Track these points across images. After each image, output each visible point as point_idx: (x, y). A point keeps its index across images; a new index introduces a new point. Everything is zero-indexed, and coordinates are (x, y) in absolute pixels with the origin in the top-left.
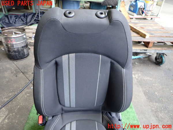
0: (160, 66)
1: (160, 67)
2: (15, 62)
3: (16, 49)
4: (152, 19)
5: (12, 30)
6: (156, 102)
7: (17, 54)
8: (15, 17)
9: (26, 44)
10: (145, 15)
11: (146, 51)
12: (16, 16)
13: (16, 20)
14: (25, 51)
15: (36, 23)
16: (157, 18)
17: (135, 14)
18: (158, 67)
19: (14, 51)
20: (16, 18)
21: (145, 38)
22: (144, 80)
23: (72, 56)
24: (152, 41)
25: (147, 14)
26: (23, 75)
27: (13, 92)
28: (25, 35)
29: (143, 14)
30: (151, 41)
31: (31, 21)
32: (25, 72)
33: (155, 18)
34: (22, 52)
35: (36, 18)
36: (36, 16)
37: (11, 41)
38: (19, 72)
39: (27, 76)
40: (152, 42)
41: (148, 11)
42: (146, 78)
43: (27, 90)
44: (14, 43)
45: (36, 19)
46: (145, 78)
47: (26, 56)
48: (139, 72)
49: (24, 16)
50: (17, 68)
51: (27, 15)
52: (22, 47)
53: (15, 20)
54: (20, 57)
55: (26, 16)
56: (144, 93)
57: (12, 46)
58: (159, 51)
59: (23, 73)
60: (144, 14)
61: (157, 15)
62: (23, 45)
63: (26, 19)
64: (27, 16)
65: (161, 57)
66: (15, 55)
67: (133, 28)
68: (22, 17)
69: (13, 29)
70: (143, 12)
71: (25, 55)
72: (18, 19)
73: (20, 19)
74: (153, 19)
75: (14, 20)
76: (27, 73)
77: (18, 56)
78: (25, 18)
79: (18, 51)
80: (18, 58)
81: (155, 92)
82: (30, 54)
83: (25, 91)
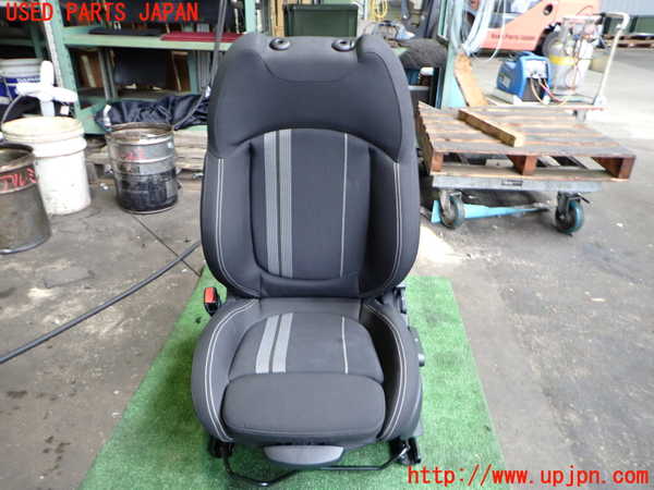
0: (571, 235)
1: (569, 238)
2: (139, 217)
3: (144, 180)
4: (576, 113)
5: (137, 130)
6: (531, 313)
7: (146, 192)
8: (140, 106)
9: (170, 168)
10: (552, 101)
11: (520, 185)
12: (143, 106)
13: (143, 114)
14: (168, 185)
15: (199, 122)
16: (593, 109)
17: (515, 97)
18: (564, 239)
19: (139, 184)
20: (143, 111)
21: (512, 145)
22: (510, 265)
23: (286, 134)
24: (533, 154)
25: (556, 98)
26: (160, 245)
27: (134, 276)
28: (172, 141)
29: (542, 97)
30: (527, 154)
31: (185, 115)
32: (166, 239)
33: (587, 110)
34: (160, 188)
35: (200, 107)
36: (199, 103)
37: (135, 155)
38: (148, 238)
39: (172, 247)
40: (534, 157)
41: (560, 88)
42: (516, 262)
43: (171, 276)
44: (140, 161)
45: (201, 111)
46: (514, 262)
47: (168, 202)
48: (498, 248)
49: (166, 103)
50: (145, 230)
51: (174, 100)
52: (162, 174)
53: (140, 116)
54: (152, 202)
55: (170, 104)
56: (502, 295)
57: (135, 171)
58: (560, 187)
59: (161, 241)
60: (546, 99)
61: (591, 101)
62: (165, 169)
63: (172, 112)
64: (173, 104)
65: (572, 209)
66: (141, 195)
67: (484, 122)
68: (161, 108)
69: (139, 127)
70: (542, 93)
71: (166, 199)
72: (147, 112)
73: (154, 113)
74: (580, 115)
75: (135, 114)
76: (170, 240)
77: (148, 199)
78: (167, 107)
79: (150, 185)
80: (148, 204)
81: (534, 292)
82: (179, 198)
83: (167, 278)
